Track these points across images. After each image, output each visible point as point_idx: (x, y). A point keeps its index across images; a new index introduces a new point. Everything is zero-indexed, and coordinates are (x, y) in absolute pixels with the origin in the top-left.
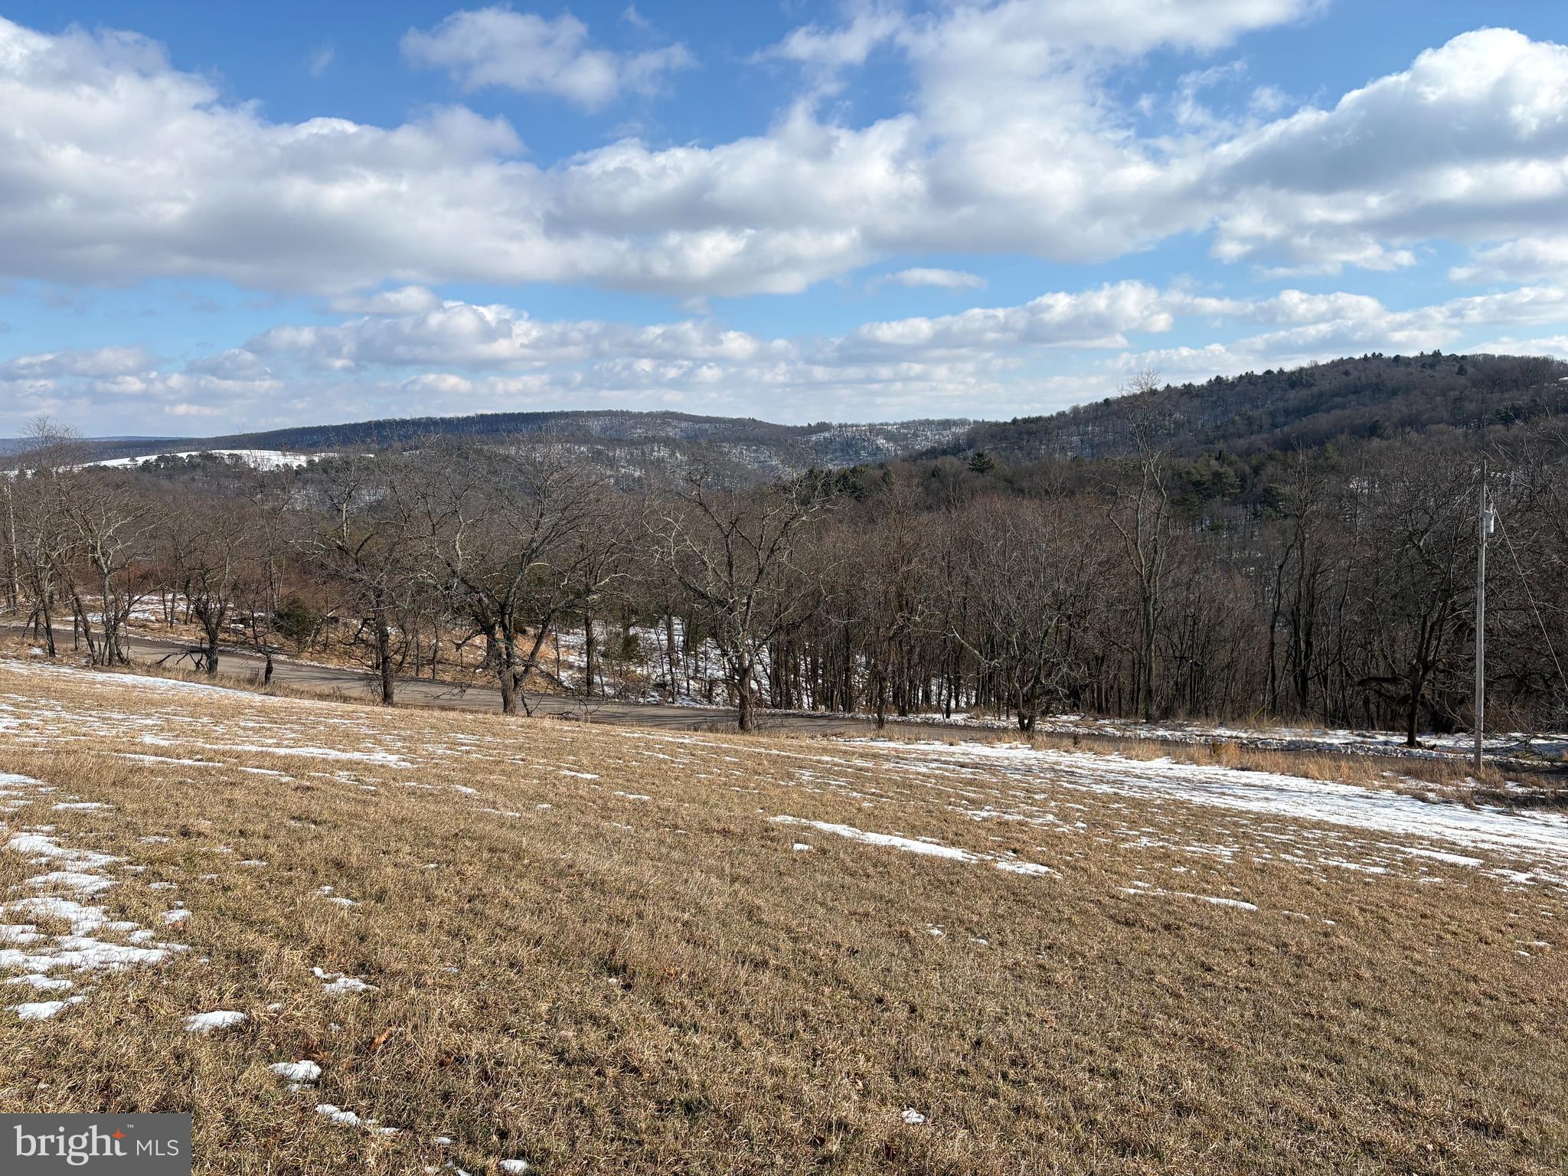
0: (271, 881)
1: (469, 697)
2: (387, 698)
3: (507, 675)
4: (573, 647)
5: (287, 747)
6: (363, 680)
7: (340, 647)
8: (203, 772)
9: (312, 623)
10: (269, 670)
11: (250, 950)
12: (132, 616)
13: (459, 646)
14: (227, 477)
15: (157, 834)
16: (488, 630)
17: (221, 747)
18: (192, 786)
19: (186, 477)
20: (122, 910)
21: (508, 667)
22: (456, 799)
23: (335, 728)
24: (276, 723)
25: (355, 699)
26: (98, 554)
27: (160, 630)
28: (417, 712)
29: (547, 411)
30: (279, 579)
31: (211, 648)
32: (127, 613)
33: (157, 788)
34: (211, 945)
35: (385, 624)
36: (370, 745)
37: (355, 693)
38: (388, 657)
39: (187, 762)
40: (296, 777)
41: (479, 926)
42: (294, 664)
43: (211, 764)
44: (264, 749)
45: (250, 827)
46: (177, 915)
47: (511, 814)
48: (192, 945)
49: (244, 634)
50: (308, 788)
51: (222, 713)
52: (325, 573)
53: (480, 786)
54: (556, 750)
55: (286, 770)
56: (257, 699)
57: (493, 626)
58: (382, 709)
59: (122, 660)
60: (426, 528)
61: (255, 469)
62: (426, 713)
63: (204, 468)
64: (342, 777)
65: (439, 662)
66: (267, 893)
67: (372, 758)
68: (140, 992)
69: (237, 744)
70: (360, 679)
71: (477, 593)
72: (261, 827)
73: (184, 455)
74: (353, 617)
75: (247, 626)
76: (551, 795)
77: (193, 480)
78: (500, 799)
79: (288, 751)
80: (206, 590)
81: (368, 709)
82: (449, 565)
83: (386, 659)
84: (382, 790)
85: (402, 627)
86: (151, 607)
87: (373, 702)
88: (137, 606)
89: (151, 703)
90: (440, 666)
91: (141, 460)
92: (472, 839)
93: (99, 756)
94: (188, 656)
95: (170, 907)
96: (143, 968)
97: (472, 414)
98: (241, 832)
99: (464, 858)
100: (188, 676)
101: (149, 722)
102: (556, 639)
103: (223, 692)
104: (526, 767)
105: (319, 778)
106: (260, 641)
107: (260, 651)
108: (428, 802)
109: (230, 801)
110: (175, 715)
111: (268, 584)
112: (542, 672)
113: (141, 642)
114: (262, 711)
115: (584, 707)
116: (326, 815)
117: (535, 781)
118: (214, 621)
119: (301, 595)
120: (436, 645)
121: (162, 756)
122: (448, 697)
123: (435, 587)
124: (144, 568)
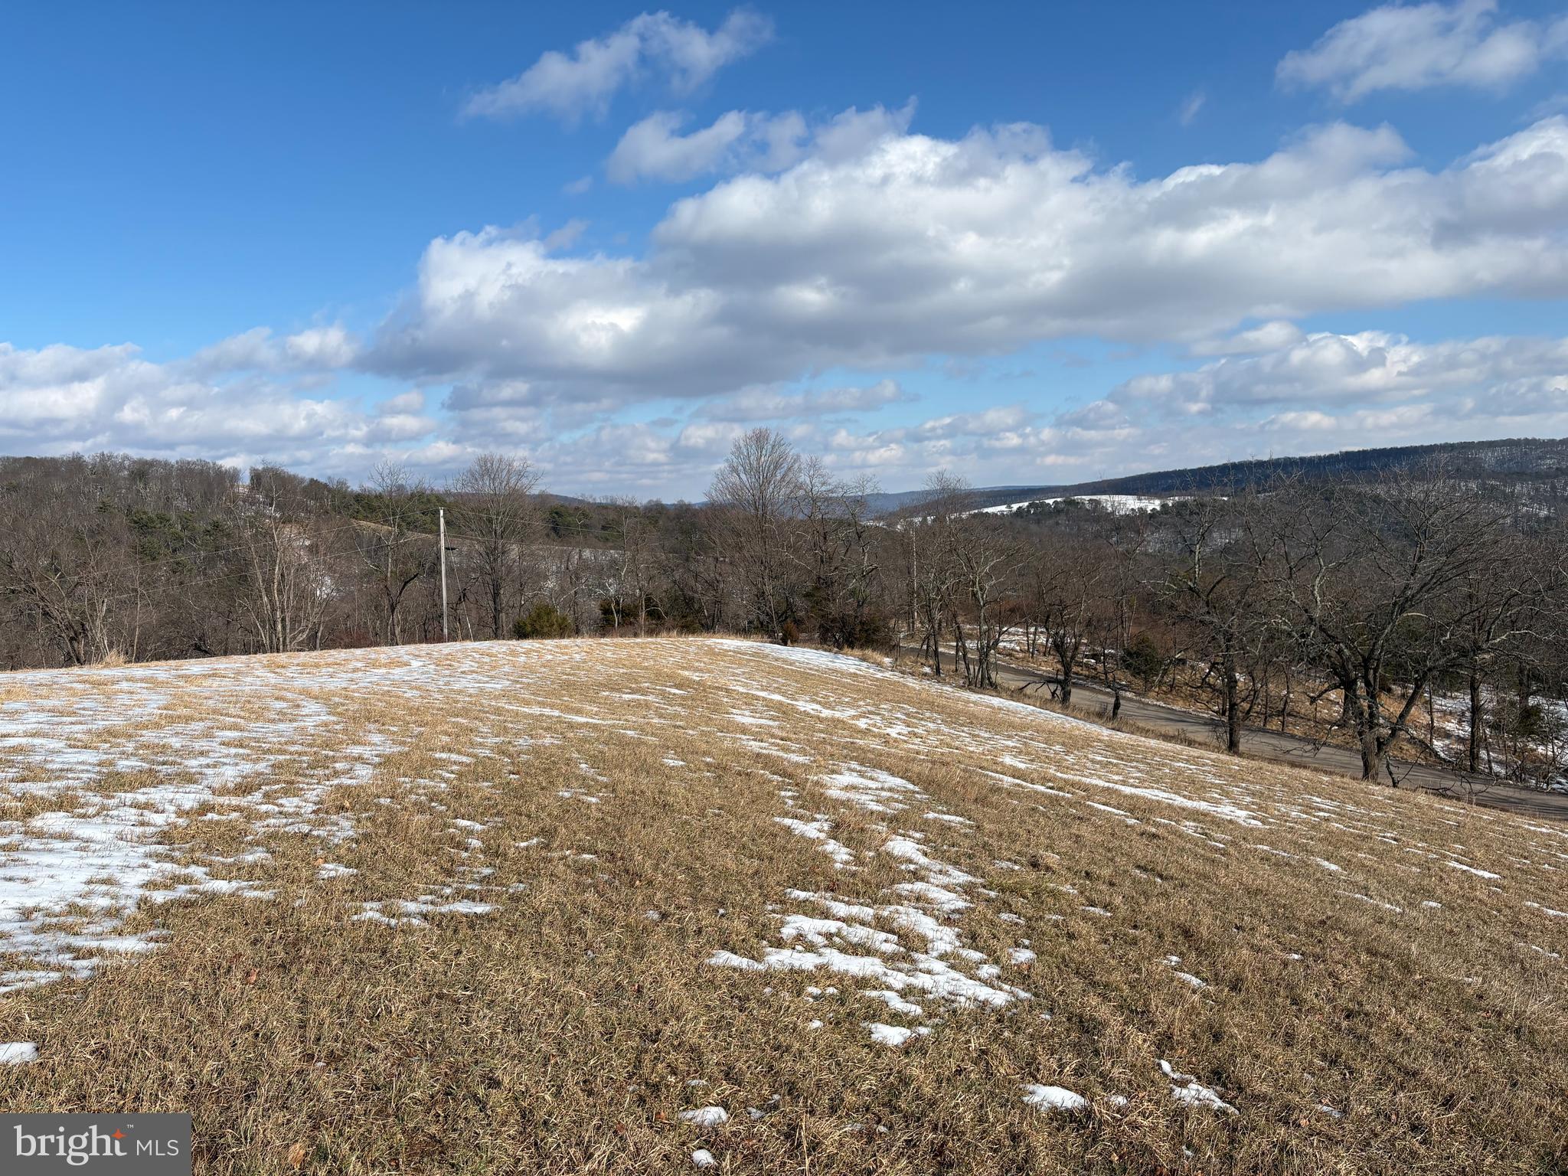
0: (1115, 937)
1: (1323, 756)
2: (1232, 747)
3: (1369, 737)
4: (1451, 713)
5: (1132, 786)
6: (1209, 725)
7: (1186, 690)
8: (1054, 801)
9: (1161, 663)
10: (1117, 706)
11: (1092, 1019)
12: (1001, 644)
13: (1313, 700)
14: (1086, 521)
15: (1009, 860)
16: (1348, 685)
17: (1071, 777)
18: (1044, 814)
19: (1051, 522)
20: (974, 937)
21: (1371, 728)
22: (1319, 875)
23: (1180, 772)
24: (1122, 759)
25: (1200, 744)
26: (977, 588)
27: (1023, 659)
28: (1264, 765)
29: (1426, 444)
30: (1130, 618)
31: (1066, 679)
32: (997, 641)
33: (1013, 811)
34: (1053, 1001)
35: (1233, 670)
36: (1216, 796)
37: (1199, 738)
38: (1236, 704)
39: (1041, 788)
40: (1141, 821)
41: (1364, 1057)
42: (1140, 702)
43: (1061, 794)
44: (1111, 785)
45: (1094, 869)
46: (1024, 956)
47: (1388, 906)
48: (1036, 995)
49: (1095, 669)
50: (1154, 836)
51: (1073, 743)
52: (1176, 614)
53: (1347, 863)
54: (1438, 834)
55: (1131, 811)
56: (1105, 733)
57: (1354, 682)
58: (1228, 758)
59: (991, 684)
60: (1282, 569)
61: (1113, 513)
62: (1276, 769)
63: (1067, 513)
64: (1188, 827)
65: (1289, 715)
66: (1112, 950)
67: (1219, 810)
68: (982, 1040)
69: (1085, 776)
70: (1205, 724)
71: (1338, 643)
72: (1106, 872)
73: (1050, 501)
74: (1201, 660)
75: (1098, 661)
76: (1439, 892)
77: (1057, 524)
78: (1373, 884)
79: (1133, 791)
80: (1063, 625)
81: (1214, 756)
82: (1306, 611)
83: (1233, 706)
84: (1232, 850)
85: (1250, 674)
86: (1016, 638)
87: (1218, 750)
88: (1005, 637)
89: (1012, 725)
90: (1290, 719)
91: (1015, 507)
92: (1345, 933)
93: (965, 771)
94: (1045, 686)
95: (1017, 945)
96: (988, 1010)
97: (1335, 451)
98: (1087, 874)
99: (1338, 957)
100: (1044, 704)
101: (1010, 743)
102: (1430, 702)
103: (1074, 722)
104: (1399, 848)
105: (1165, 826)
106: (1110, 676)
107: (1109, 687)
108: (1285, 874)
109: (1078, 836)
110: (1032, 739)
111: (1119, 622)
112: (1413, 738)
113: (1007, 669)
114: (1110, 746)
115: (1467, 786)
116: (1173, 870)
117: (1414, 869)
118: (1069, 654)
119: (1150, 635)
120: (1287, 696)
121: (1018, 778)
122: (1300, 753)
123: (1289, 635)
124: (1012, 604)
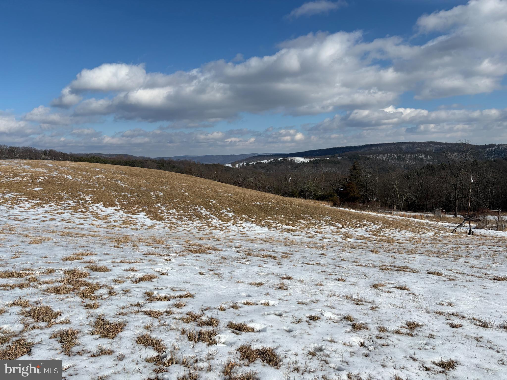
14: (289, 165)
19: (279, 165)
61: (296, 163)
63: (284, 163)
73: (279, 159)
